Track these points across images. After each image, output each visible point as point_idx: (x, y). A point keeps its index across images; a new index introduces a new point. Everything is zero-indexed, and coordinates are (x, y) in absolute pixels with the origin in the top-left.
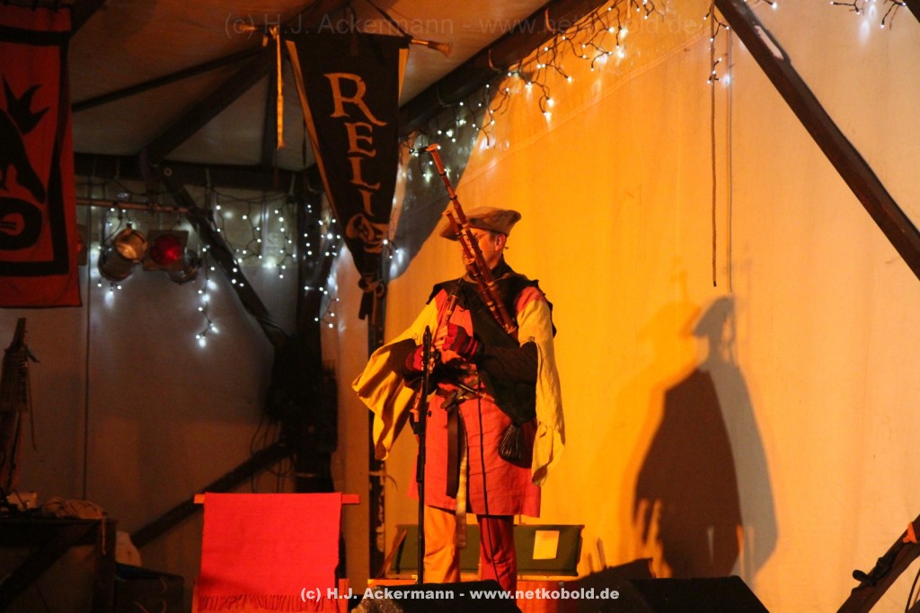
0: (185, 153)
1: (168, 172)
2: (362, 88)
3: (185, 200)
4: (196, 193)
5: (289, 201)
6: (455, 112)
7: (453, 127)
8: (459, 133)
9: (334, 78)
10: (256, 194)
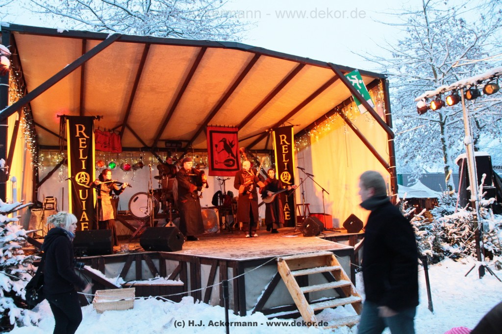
0: (253, 148)
1: (250, 152)
2: (285, 137)
3: (253, 156)
4: (254, 155)
5: (270, 155)
6: (299, 139)
7: (299, 141)
8: (300, 142)
9: (281, 136)
10: (264, 154)
